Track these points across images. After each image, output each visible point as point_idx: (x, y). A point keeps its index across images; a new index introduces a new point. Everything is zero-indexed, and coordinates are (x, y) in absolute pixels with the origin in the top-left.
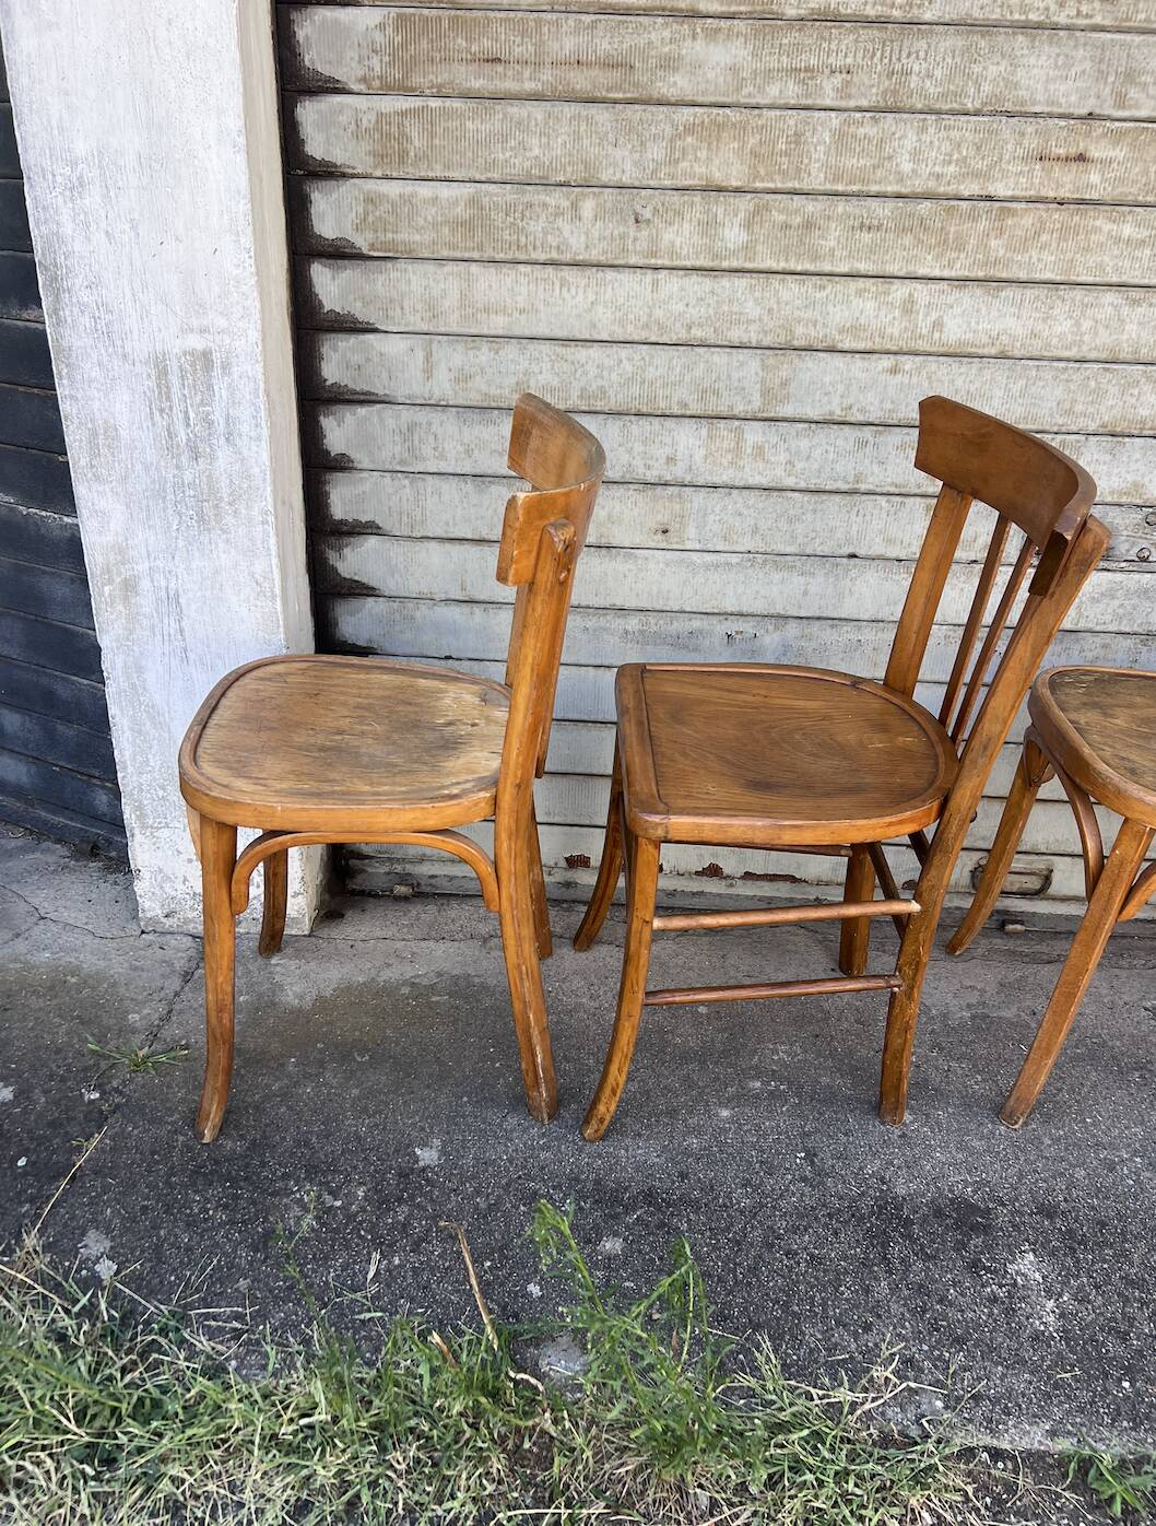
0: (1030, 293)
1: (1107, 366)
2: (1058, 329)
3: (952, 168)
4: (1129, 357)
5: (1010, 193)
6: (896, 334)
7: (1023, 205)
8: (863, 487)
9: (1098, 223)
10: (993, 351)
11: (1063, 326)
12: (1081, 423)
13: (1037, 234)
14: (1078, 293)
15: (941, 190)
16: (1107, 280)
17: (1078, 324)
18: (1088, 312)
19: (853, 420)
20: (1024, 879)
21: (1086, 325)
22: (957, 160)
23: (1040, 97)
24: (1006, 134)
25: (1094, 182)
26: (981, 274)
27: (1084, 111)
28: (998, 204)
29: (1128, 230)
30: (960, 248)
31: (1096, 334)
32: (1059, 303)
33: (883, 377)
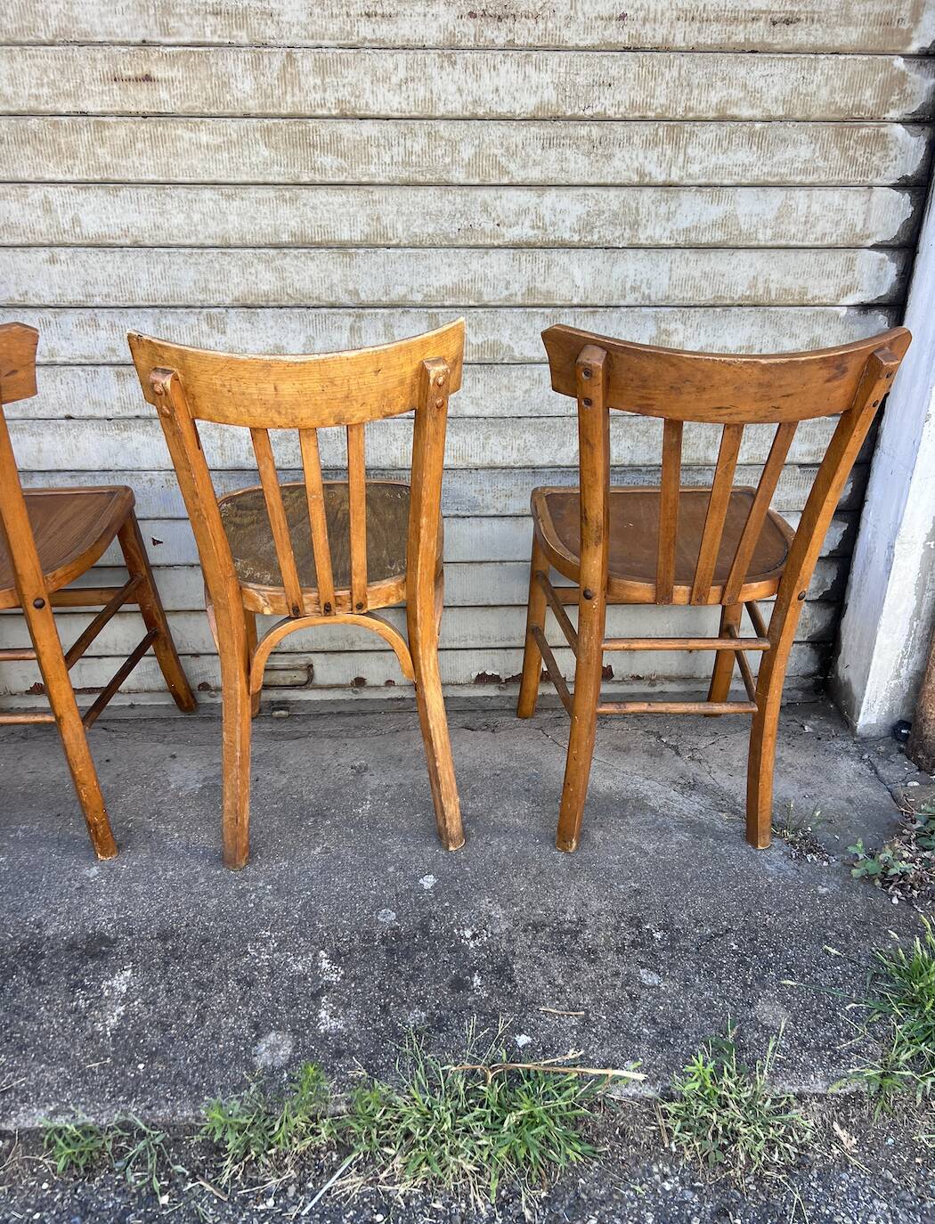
0: (144, 192)
1: (224, 250)
2: (175, 221)
3: (45, 90)
4: (239, 243)
5: (99, 109)
6: (44, 229)
7: (114, 119)
8: (59, 360)
9: (179, 132)
10: (128, 242)
11: (179, 219)
12: (218, 298)
13: (133, 143)
14: (181, 191)
15: (42, 108)
16: (200, 179)
17: (189, 216)
18: (196, 206)
19: (31, 303)
20: (292, 674)
21: (196, 217)
22: (48, 83)
23: (99, 29)
24: (81, 60)
25: (164, 98)
26: (97, 178)
27: (138, 39)
28: (93, 119)
29: (204, 138)
30: (74, 156)
31: (206, 224)
32: (168, 199)
33: (46, 266)
